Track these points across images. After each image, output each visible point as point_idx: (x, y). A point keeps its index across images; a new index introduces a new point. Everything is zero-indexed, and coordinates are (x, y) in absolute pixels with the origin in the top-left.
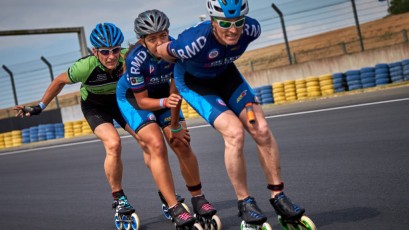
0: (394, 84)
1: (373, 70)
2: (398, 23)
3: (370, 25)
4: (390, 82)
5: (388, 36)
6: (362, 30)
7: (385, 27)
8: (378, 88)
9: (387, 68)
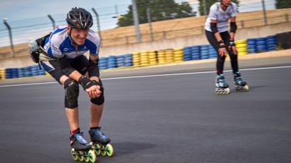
0: (119, 68)
1: (107, 59)
2: (123, 32)
3: (106, 32)
4: (116, 67)
5: (117, 39)
6: (102, 34)
7: (115, 33)
8: (110, 70)
9: (115, 59)
